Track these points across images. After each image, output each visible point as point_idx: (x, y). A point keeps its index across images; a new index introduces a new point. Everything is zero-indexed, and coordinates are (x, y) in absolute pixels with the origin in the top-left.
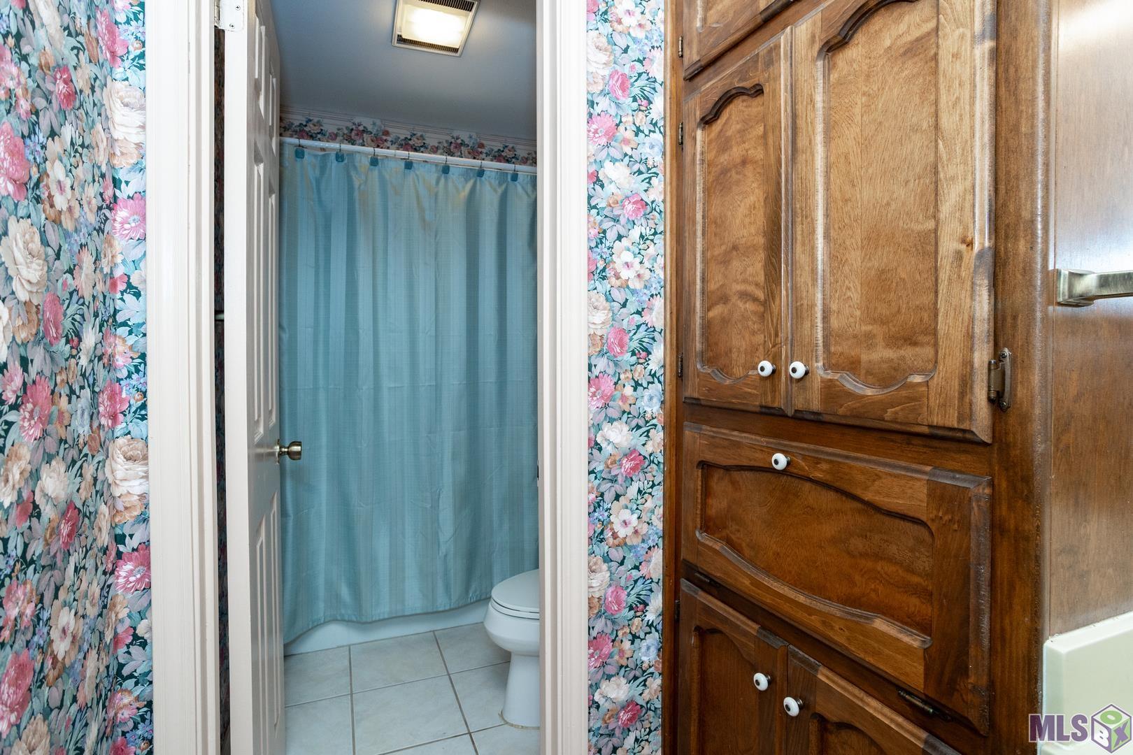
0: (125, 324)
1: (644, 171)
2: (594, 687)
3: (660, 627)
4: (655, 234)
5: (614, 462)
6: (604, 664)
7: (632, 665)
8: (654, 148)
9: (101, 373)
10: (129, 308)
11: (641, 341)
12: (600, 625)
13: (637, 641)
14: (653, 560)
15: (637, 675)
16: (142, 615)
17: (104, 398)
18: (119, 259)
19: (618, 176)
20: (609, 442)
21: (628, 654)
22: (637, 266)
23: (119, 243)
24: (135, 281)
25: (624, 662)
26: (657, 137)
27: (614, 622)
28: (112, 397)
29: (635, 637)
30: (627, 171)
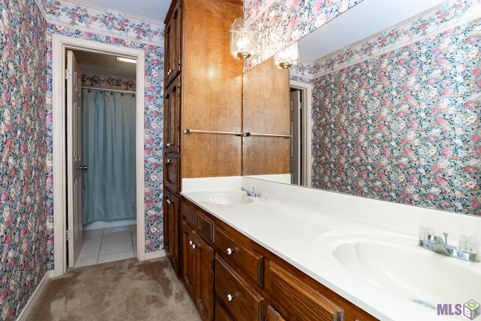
0: (48, 136)
1: (159, 106)
2: (146, 211)
3: (163, 200)
4: (161, 119)
5: (151, 165)
6: (149, 206)
7: (156, 207)
8: (161, 101)
9: (45, 144)
10: (49, 133)
11: (158, 141)
12: (148, 198)
13: (157, 203)
14: (161, 186)
15: (157, 209)
16: (51, 187)
17: (45, 148)
18: (47, 125)
19: (152, 108)
20: (150, 161)
21: (155, 205)
22: (157, 126)
23: (47, 122)
24: (50, 128)
25: (154, 207)
26: (162, 99)
27: (151, 198)
28: (46, 149)
29: (156, 202)
30: (154, 106)
